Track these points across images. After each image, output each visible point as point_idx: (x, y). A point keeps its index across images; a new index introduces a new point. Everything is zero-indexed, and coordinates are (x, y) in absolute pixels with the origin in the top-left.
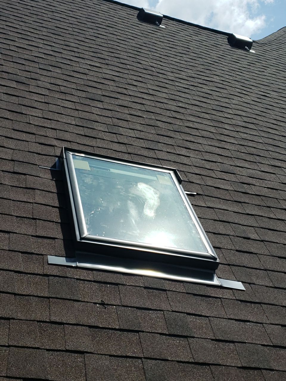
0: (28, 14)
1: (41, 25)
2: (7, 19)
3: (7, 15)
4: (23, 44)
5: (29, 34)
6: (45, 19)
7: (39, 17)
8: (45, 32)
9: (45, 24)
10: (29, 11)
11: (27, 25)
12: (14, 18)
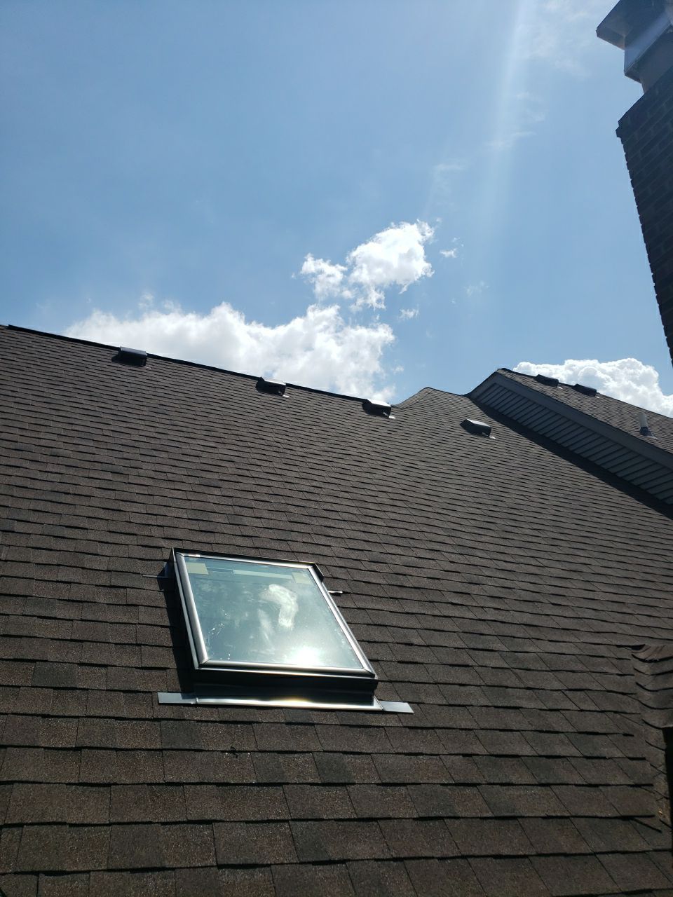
0: (125, 392)
1: (140, 403)
2: (99, 400)
3: (98, 395)
4: (120, 426)
5: (127, 415)
6: (146, 396)
7: (138, 394)
8: (146, 411)
9: (146, 402)
10: (126, 388)
11: (124, 404)
12: (108, 397)
